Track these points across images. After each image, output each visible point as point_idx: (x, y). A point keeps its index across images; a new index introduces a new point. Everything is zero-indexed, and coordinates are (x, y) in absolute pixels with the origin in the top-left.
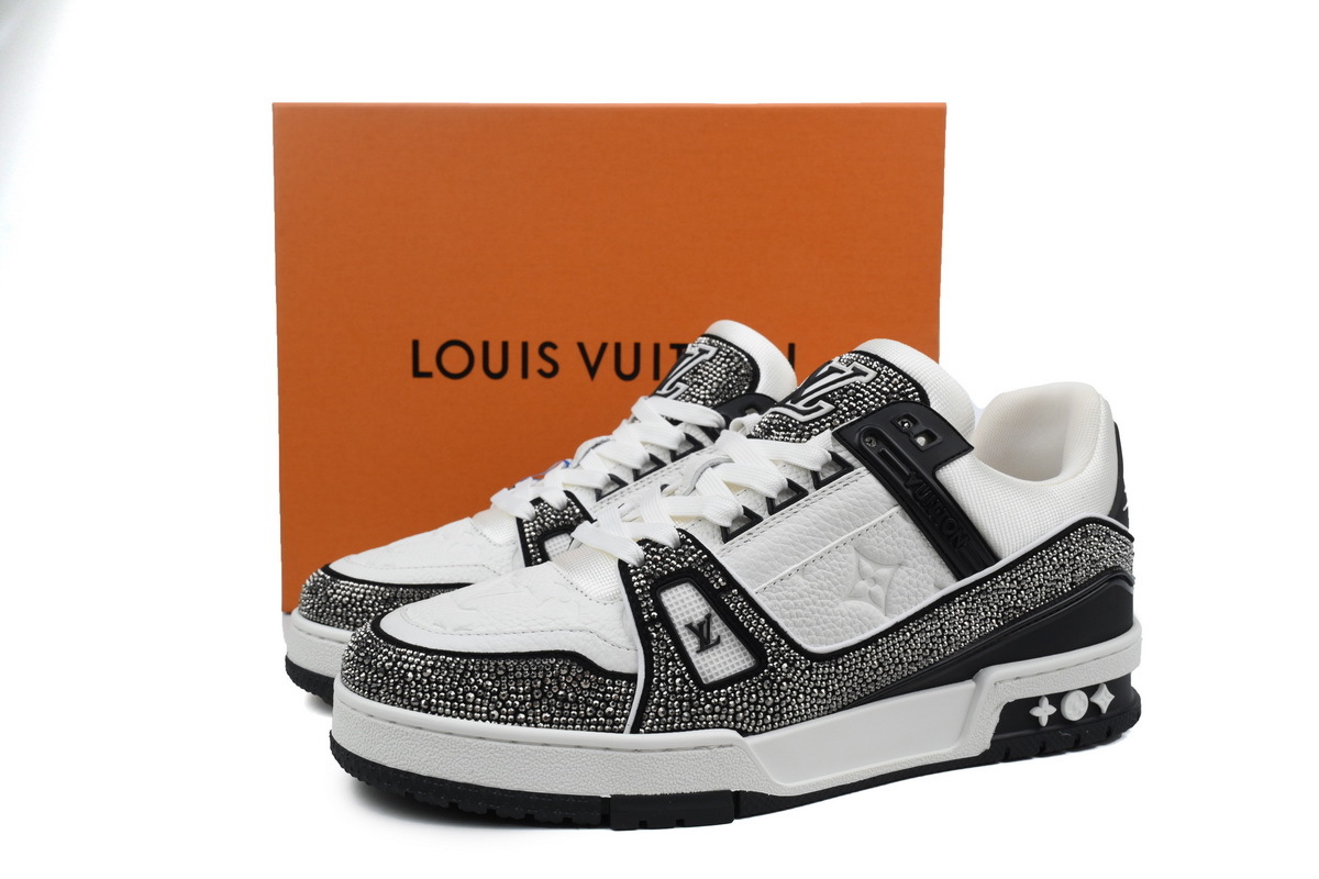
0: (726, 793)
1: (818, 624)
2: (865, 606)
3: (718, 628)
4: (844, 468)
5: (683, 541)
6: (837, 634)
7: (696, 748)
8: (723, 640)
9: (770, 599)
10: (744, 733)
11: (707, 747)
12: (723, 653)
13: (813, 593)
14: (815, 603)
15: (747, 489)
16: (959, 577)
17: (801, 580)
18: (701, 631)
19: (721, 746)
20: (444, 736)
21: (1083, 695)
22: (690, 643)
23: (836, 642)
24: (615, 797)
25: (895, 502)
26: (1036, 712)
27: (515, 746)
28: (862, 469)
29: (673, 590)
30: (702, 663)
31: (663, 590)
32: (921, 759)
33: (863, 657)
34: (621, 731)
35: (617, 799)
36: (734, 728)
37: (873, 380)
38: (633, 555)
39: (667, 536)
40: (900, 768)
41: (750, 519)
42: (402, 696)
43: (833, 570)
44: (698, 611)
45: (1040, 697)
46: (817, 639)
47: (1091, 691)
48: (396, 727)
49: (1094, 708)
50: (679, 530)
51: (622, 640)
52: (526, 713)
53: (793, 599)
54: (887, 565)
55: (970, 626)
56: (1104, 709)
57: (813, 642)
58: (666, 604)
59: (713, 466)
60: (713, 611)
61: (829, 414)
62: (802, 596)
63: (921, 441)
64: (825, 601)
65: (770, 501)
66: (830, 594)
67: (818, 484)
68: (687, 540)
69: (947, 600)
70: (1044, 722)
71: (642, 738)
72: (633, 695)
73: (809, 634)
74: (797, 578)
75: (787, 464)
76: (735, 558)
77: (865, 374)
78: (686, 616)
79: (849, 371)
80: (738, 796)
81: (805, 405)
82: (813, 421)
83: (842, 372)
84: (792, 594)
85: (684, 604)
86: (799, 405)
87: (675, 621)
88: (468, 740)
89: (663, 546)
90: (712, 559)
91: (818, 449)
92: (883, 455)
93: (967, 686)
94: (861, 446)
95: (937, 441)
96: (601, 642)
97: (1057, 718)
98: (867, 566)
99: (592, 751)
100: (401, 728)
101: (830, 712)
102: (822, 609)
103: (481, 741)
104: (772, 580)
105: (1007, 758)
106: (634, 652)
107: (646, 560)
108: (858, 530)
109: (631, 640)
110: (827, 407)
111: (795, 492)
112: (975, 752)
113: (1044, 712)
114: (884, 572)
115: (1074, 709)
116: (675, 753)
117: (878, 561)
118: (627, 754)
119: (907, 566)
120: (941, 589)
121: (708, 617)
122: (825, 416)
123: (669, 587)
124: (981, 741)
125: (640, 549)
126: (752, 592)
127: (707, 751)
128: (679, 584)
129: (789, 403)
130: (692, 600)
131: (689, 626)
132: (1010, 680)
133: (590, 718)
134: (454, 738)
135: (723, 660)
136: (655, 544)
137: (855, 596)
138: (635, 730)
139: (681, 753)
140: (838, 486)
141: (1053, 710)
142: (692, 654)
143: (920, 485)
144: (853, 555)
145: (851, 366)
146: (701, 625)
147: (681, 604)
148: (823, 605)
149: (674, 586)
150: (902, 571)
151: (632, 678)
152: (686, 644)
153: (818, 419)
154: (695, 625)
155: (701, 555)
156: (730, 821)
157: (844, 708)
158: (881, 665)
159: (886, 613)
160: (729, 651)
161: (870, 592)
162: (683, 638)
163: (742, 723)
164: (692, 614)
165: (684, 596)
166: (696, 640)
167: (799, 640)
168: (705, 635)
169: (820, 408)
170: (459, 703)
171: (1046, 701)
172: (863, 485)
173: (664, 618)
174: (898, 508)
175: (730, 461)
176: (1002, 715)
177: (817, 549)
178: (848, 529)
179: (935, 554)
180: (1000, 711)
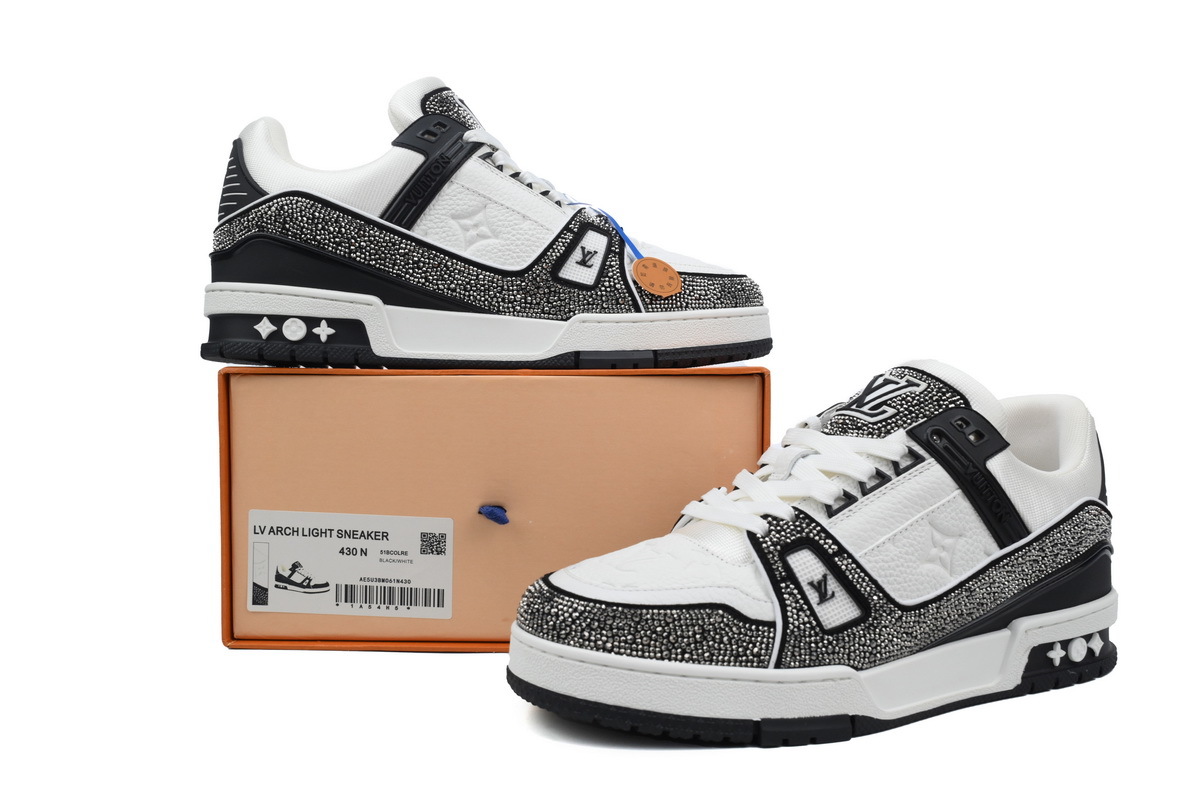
0: (845, 717)
1: (906, 582)
2: (937, 568)
3: (833, 585)
4: (917, 459)
5: (797, 516)
6: (918, 590)
7: (824, 680)
8: (836, 594)
9: (870, 562)
10: (856, 669)
11: (832, 680)
12: (837, 605)
13: (902, 558)
14: (902, 565)
15: (839, 475)
16: (1002, 546)
17: (892, 548)
18: (820, 587)
19: (841, 679)
20: (627, 672)
21: (1083, 640)
22: (813, 596)
23: (918, 597)
24: (764, 720)
25: (957, 486)
26: (1052, 654)
27: (685, 679)
28: (931, 461)
29: (796, 554)
30: (822, 613)
31: (789, 554)
32: (972, 692)
33: (937, 608)
34: (766, 667)
35: (766, 722)
36: (848, 665)
37: (925, 390)
38: (760, 527)
39: (785, 512)
40: (960, 699)
41: (848, 499)
42: (589, 640)
43: (915, 539)
44: (817, 571)
45: (1054, 643)
46: (905, 594)
47: (1088, 638)
48: (585, 665)
49: (1090, 651)
50: (794, 508)
51: (760, 594)
52: (691, 653)
53: (887, 562)
54: (953, 536)
55: (1010, 585)
56: (1097, 653)
57: (901, 597)
58: (793, 566)
59: (803, 457)
60: (828, 572)
61: (894, 416)
62: (893, 560)
63: (972, 437)
64: (911, 564)
65: (862, 484)
66: (914, 558)
67: (898, 471)
68: (801, 516)
69: (994, 563)
70: (1057, 663)
71: (783, 672)
72: (774, 638)
73: (899, 590)
74: (889, 545)
75: (870, 456)
76: (842, 528)
77: (918, 385)
78: (809, 576)
79: (903, 383)
80: (853, 719)
81: (871, 409)
82: (880, 422)
83: (897, 383)
84: (886, 558)
85: (807, 566)
86: (865, 409)
87: (800, 580)
88: (647, 675)
89: (783, 520)
90: (824, 530)
91: (896, 444)
92: (946, 448)
93: (1004, 634)
94: (929, 442)
95: (985, 439)
96: (744, 596)
97: (1066, 659)
98: (938, 536)
99: (746, 683)
100: (591, 666)
101: (912, 653)
102: (908, 571)
103: (658, 676)
104: (871, 547)
105: (1033, 691)
106: (770, 604)
107: (770, 531)
108: (931, 508)
109: (767, 594)
110: (891, 411)
111: (882, 478)
112: (1010, 686)
113: (1056, 655)
114: (948, 541)
115: (1078, 652)
116: (809, 684)
117: (946, 533)
118: (773, 685)
119: (966, 536)
120: (989, 555)
121: (825, 576)
122: (890, 418)
123: (793, 553)
124: (1014, 679)
125: (765, 522)
126: (857, 556)
127: (832, 683)
128: (801, 549)
129: (854, 407)
130: (812, 562)
131: (811, 584)
132: (1036, 628)
133: (742, 656)
134: (636, 673)
135: (838, 610)
136: (775, 518)
137: (931, 561)
138: (778, 665)
139: (814, 684)
140: (915, 473)
141: (1063, 653)
142: (815, 606)
143: (976, 473)
144: (928, 528)
145: (905, 379)
146: (819, 583)
147: (804, 566)
148: (908, 567)
149: (797, 551)
150: (962, 541)
151: (772, 625)
152: (809, 597)
153: (885, 420)
154: (815, 583)
155: (814, 528)
156: (848, 739)
157: (921, 650)
158: (949, 616)
159: (952, 573)
160: (841, 603)
161: (940, 558)
162: (807, 593)
163: (854, 660)
164: (813, 574)
165: (805, 560)
166: (817, 594)
167: (893, 595)
168: (823, 590)
169: (884, 412)
170: (638, 645)
171: (1059, 646)
172: (932, 473)
173: (791, 576)
174: (959, 491)
175: (817, 453)
176: (1030, 657)
177: (902, 523)
178: (924, 508)
179: (985, 527)
180: (1028, 653)
